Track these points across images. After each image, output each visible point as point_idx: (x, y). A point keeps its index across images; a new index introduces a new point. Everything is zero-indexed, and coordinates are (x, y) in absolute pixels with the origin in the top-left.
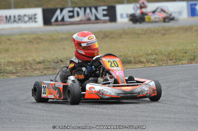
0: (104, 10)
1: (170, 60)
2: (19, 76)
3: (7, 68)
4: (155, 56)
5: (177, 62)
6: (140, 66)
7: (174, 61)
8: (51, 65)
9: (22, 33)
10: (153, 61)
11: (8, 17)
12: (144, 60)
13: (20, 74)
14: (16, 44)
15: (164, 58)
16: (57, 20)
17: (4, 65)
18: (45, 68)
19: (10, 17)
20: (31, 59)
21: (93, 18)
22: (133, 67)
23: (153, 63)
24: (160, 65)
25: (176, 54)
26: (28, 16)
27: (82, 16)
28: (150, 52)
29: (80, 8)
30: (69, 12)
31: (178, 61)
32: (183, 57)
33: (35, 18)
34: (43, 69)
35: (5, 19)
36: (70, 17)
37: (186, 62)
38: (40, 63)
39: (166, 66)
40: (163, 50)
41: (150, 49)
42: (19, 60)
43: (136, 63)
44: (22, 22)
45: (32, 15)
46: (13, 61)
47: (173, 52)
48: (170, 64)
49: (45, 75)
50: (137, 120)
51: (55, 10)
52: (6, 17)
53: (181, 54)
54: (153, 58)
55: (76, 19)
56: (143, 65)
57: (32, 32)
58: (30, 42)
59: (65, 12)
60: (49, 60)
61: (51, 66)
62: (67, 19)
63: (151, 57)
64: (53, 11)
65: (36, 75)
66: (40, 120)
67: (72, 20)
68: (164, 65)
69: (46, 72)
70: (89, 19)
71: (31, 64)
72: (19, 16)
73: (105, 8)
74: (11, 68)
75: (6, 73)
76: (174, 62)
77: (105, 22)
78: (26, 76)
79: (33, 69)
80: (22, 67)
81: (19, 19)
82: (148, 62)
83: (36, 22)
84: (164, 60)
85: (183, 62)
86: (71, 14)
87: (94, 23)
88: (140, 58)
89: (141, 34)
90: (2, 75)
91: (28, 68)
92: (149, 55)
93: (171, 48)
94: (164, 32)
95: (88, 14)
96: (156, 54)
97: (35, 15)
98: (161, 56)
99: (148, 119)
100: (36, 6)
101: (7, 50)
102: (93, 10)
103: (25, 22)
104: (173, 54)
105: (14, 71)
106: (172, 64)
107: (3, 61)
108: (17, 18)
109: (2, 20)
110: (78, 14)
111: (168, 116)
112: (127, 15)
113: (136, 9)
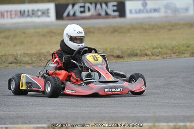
0: (114, 6)
1: (174, 53)
2: (34, 66)
3: (24, 59)
4: (160, 49)
6: (145, 58)
7: (177, 54)
9: (36, 26)
10: (158, 54)
11: (22, 12)
12: (149, 53)
13: (35, 65)
14: (31, 37)
15: (169, 51)
16: (68, 15)
17: (21, 56)
19: (24, 11)
20: (45, 51)
21: (103, 13)
22: (139, 59)
23: (158, 56)
24: (164, 58)
25: (179, 48)
26: (41, 11)
27: (93, 12)
28: (155, 46)
29: (91, 3)
30: (81, 7)
31: (181, 54)
32: (186, 50)
33: (48, 13)
35: (19, 14)
36: (82, 12)
37: (188, 55)
39: (170, 58)
40: (168, 44)
41: (155, 43)
42: (34, 52)
43: (141, 56)
44: (36, 16)
45: (46, 10)
46: (29, 52)
47: (177, 46)
48: (173, 57)
50: (140, 104)
51: (66, 6)
52: (21, 12)
53: (184, 48)
54: (158, 51)
55: (87, 14)
56: (148, 57)
57: (46, 25)
58: (44, 35)
59: (77, 7)
62: (78, 14)
63: (156, 50)
67: (83, 15)
68: (168, 57)
70: (99, 15)
71: (45, 56)
72: (33, 11)
73: (115, 3)
74: (27, 59)
75: (23, 63)
76: (177, 56)
77: (114, 17)
78: (41, 66)
79: (47, 59)
80: (37, 58)
81: (33, 14)
82: (153, 55)
83: (48, 16)
85: (186, 55)
86: (82, 9)
87: (104, 18)
88: (146, 52)
89: (149, 29)
90: (19, 66)
91: (43, 59)
92: (154, 48)
93: (175, 43)
94: (170, 27)
95: (99, 10)
96: (161, 48)
97: (48, 10)
98: (165, 50)
99: (149, 104)
100: (49, 1)
101: (22, 43)
102: (104, 6)
103: (39, 17)
104: (177, 48)
105: (30, 62)
106: (175, 57)
107: (20, 52)
108: (31, 13)
109: (16, 15)
110: (89, 10)
111: (167, 101)
112: (136, 10)
113: (145, 5)
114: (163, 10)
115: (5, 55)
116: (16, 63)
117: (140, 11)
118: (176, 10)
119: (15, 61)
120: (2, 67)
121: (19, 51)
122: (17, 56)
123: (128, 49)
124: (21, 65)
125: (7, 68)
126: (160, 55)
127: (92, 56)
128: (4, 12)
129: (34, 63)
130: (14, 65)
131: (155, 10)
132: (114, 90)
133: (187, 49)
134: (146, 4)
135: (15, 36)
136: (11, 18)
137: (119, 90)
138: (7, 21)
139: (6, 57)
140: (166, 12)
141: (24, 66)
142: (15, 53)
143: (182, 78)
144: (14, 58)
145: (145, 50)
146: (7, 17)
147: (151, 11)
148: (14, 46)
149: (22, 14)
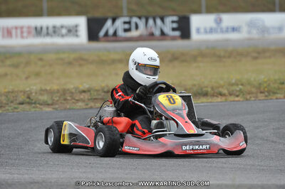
0: (173, 22)
1: (261, 92)
2: (56, 109)
3: (41, 98)
4: (240, 87)
5: (270, 95)
6: (219, 99)
7: (266, 94)
8: (99, 95)
9: (58, 50)
10: (238, 94)
11: (39, 29)
12: (225, 91)
13: (57, 106)
15: (254, 90)
16: (106, 34)
17: (36, 93)
18: (91, 99)
19: (41, 28)
20: (72, 86)
21: (157, 33)
22: (210, 100)
23: (237, 96)
24: (247, 100)
25: (269, 85)
26: (66, 27)
27: (142, 30)
28: (234, 81)
29: (140, 18)
30: (125, 23)
31: (272, 94)
32: (279, 89)
33: (76, 31)
34: (89, 100)
35: (34, 31)
36: (126, 30)
37: (282, 96)
38: (84, 91)
39: (255, 100)
40: (252, 79)
41: (234, 77)
42: (55, 87)
43: (213, 96)
44: (58, 35)
45: (73, 27)
46: (48, 88)
47: (266, 82)
48: (260, 98)
49: (91, 108)
50: (211, 166)
51: (105, 20)
53: (276, 86)
54: (238, 89)
55: (134, 33)
56: (223, 99)
57: (72, 49)
58: (70, 63)
59: (119, 23)
60: (96, 88)
61: (100, 97)
62: (121, 33)
63: (235, 88)
64: (102, 22)
65: (78, 107)
66: (86, 163)
67: (128, 35)
68: (253, 99)
69: (92, 104)
70: (152, 34)
71: (72, 93)
72: (54, 27)
73: (175, 18)
74: (45, 98)
75: (39, 104)
76: (266, 96)
77: (174, 38)
78: (65, 109)
79: (74, 99)
80: (60, 97)
81: (54, 32)
82: (231, 95)
83: (77, 36)
84: (252, 93)
85: (279, 96)
86: (127, 26)
87: (158, 39)
88: (221, 90)
89: (224, 57)
90: (34, 107)
91: (69, 98)
92: (232, 85)
93: (263, 77)
94: (255, 55)
95: (151, 28)
96: (242, 85)
97: (76, 26)
98: (248, 88)
99: (225, 166)
100: (79, 14)
101: (38, 75)
102: (159, 21)
103: (63, 36)
104: (265, 85)
105: (50, 102)
106: (263, 98)
107: (34, 88)
108: (51, 30)
109: (29, 33)
110: (137, 27)
111: (251, 162)
112: (205, 29)
113: (219, 21)
114: (245, 29)
115: (12, 92)
116: (29, 103)
117: (211, 31)
118: (264, 30)
119: (28, 100)
120: (8, 110)
121: (34, 86)
122: (31, 93)
123: (194, 85)
124: (37, 107)
125: (16, 110)
126: (241, 95)
127: (167, 96)
128: (12, 28)
129: (56, 104)
130: (26, 107)
131: (234, 29)
132: (197, 147)
133: (281, 86)
134: (221, 20)
135: (28, 64)
136: (22, 37)
137: (204, 147)
138: (16, 42)
139: (14, 95)
140: (249, 32)
141: (41, 108)
142: (28, 89)
143: (273, 129)
144: (26, 95)
145: (218, 88)
146: (16, 36)
147: (227, 30)
148: (27, 78)
149: (38, 31)
